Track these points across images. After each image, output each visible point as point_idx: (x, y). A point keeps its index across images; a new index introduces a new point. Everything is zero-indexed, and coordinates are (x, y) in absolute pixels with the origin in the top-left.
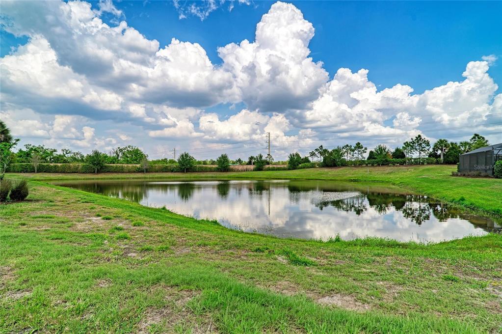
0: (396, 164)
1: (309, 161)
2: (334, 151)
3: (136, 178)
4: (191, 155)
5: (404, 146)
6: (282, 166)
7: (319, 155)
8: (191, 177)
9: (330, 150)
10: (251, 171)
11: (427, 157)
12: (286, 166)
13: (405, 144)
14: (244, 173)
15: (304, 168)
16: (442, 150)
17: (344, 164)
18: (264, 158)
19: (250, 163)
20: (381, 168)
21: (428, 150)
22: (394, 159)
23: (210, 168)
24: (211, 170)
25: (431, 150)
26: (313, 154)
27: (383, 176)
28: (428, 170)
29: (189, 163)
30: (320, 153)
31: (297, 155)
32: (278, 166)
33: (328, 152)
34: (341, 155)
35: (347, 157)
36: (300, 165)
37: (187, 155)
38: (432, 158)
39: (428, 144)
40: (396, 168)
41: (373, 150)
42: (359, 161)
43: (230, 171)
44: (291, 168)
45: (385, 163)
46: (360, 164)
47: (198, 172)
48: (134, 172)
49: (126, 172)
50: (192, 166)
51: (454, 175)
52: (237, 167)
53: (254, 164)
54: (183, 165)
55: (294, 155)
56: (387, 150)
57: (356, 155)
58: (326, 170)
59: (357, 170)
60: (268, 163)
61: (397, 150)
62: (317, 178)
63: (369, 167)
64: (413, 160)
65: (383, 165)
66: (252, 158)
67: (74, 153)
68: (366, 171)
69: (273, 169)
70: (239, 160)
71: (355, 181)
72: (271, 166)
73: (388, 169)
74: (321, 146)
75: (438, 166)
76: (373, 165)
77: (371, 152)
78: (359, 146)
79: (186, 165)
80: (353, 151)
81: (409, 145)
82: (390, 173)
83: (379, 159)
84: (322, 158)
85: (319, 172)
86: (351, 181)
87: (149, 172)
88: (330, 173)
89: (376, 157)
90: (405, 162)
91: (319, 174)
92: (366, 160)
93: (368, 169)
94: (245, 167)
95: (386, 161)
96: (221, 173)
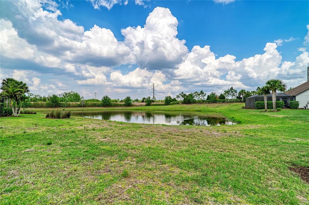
0: (220, 102)
1: (176, 100)
2: (189, 95)
3: (78, 110)
4: (109, 97)
5: (225, 93)
6: (161, 103)
7: (181, 97)
8: (109, 110)
9: (187, 94)
10: (144, 106)
11: (236, 98)
12: (163, 103)
13: (225, 92)
14: (140, 107)
15: (173, 104)
16: (243, 95)
17: (195, 102)
18: (151, 99)
19: (143, 101)
20: (213, 104)
21: (236, 95)
22: (220, 100)
23: (120, 104)
24: (121, 106)
25: (238, 95)
26: (178, 97)
27: (213, 108)
28: (235, 105)
29: (108, 101)
30: (182, 96)
31: (170, 97)
32: (159, 103)
33: (186, 95)
34: (193, 97)
35: (196, 98)
36: (171, 103)
37: (107, 97)
38: (238, 99)
39: (236, 92)
40: (220, 104)
41: (209, 95)
42: (202, 101)
43: (132, 106)
44: (166, 104)
45: (215, 101)
46: (202, 102)
47: (114, 106)
48: (76, 107)
49: (71, 107)
50: (110, 103)
51: (243, 108)
52: (135, 104)
53: (145, 102)
54: (105, 103)
55: (168, 97)
56: (216, 95)
57: (200, 97)
58: (185, 105)
59: (201, 105)
60: (153, 101)
61: (221, 95)
62: (180, 110)
63: (207, 103)
64: (229, 100)
65: (214, 102)
66: (144, 99)
67: (35, 95)
68: (205, 106)
69: (156, 105)
70: (137, 100)
71: (199, 111)
72: (155, 103)
73: (216, 105)
74: (183, 92)
75: (240, 103)
76: (209, 103)
77: (208, 96)
78: (202, 92)
79: (106, 102)
80: (199, 95)
81: (227, 92)
82: (217, 107)
83: (212, 99)
84: (183, 99)
85: (181, 106)
86: (197, 111)
87: (85, 107)
88: (187, 107)
89: (210, 98)
90: (225, 101)
91: (181, 107)
92: (206, 100)
93: (206, 105)
94: (140, 104)
95: (216, 100)
96: (127, 107)
